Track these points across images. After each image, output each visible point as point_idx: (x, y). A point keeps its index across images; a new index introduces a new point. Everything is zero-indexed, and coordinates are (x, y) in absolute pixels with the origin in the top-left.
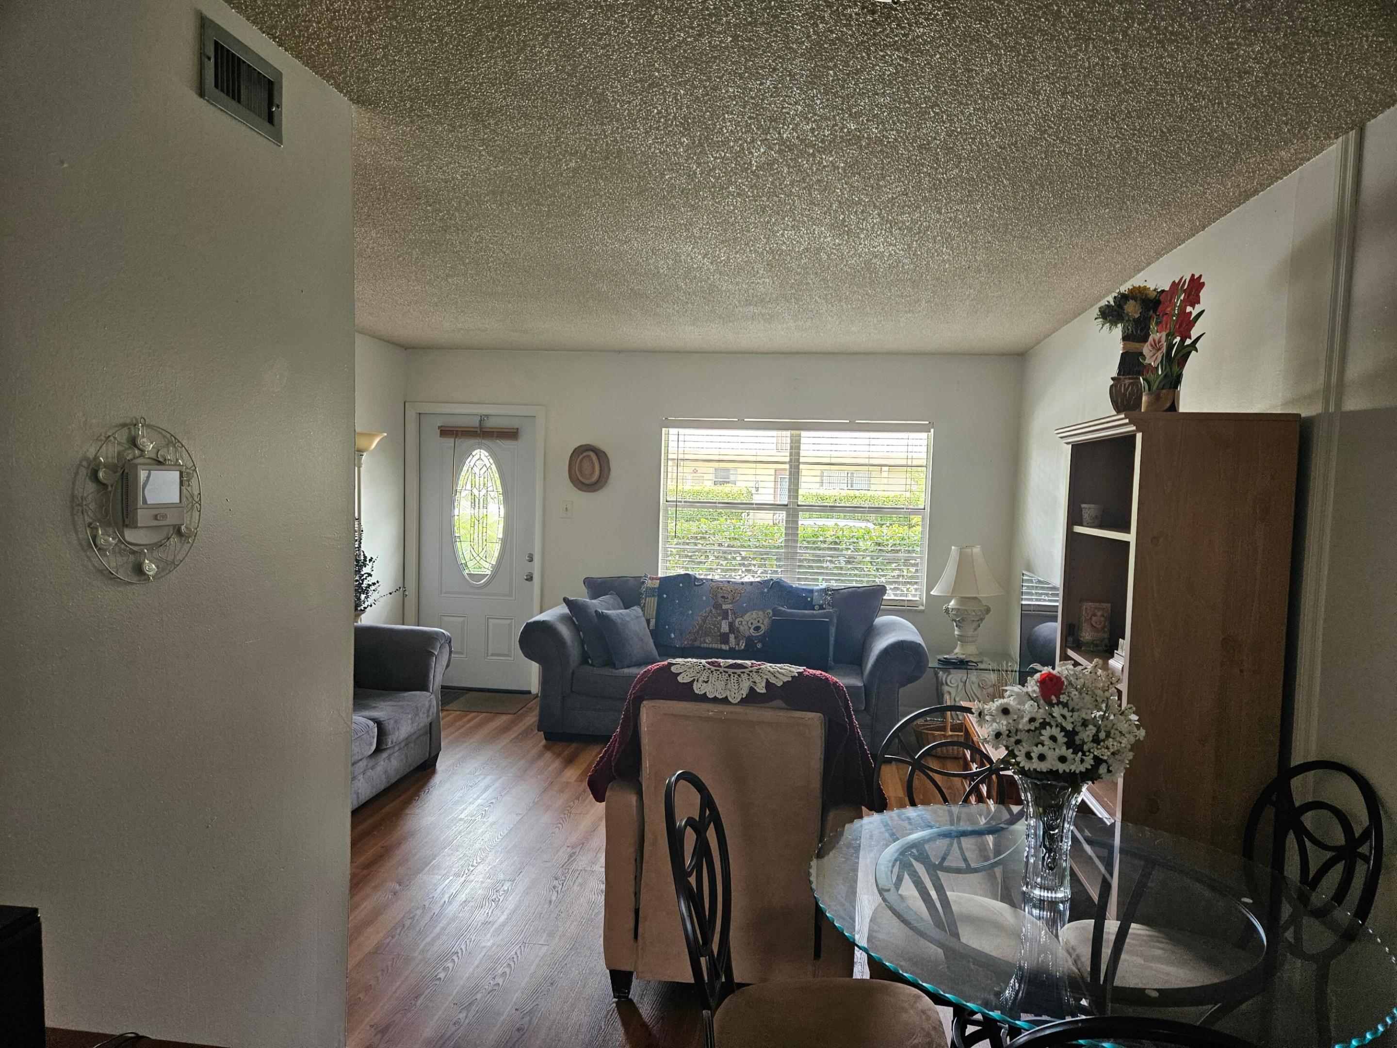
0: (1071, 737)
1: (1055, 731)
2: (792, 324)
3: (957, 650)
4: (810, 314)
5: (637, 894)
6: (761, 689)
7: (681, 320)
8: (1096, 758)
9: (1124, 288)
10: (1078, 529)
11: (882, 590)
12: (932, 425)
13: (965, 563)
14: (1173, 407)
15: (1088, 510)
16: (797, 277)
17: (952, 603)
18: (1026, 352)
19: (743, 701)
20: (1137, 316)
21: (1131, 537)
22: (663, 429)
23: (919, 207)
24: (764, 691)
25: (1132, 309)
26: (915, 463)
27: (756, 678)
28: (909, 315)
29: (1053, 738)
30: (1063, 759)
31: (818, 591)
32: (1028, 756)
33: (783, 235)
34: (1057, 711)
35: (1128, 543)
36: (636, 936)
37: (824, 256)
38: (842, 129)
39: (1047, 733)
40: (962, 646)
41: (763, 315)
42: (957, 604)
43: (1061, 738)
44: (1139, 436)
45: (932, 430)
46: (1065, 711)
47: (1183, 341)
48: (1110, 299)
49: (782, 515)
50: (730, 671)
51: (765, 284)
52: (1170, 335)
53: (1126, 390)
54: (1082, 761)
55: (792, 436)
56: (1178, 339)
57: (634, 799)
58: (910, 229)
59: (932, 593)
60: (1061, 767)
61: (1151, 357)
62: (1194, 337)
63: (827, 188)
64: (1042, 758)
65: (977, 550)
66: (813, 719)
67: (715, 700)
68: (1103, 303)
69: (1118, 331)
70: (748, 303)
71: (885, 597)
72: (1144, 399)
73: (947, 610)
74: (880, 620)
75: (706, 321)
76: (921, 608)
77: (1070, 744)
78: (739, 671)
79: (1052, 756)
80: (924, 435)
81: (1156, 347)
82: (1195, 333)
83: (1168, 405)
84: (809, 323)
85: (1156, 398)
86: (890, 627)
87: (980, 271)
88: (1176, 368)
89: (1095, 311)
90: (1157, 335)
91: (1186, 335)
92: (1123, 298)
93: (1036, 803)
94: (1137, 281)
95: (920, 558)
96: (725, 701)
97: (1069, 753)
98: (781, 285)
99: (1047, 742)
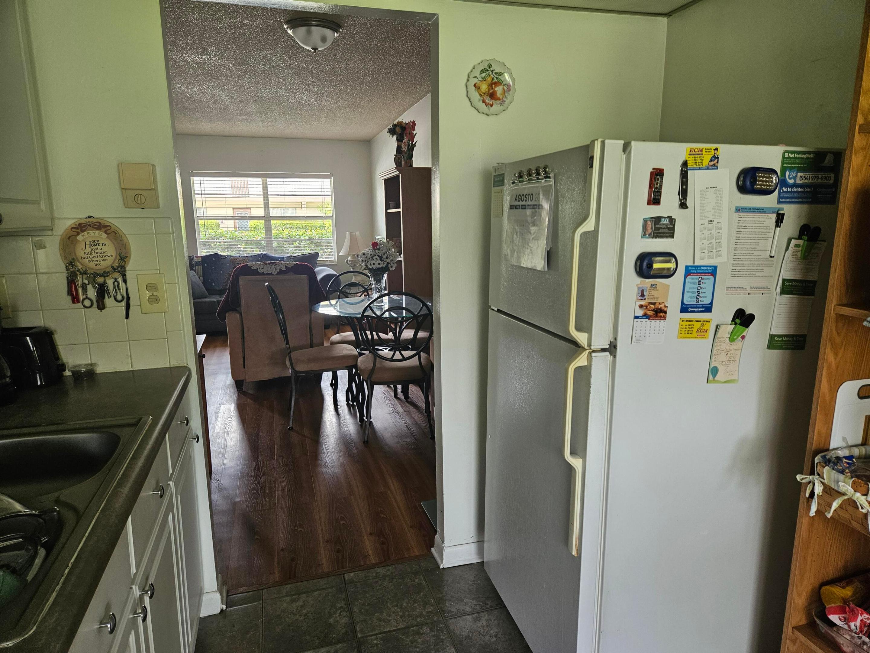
0: (381, 258)
1: (377, 257)
2: (261, 124)
3: (353, 280)
4: (271, 120)
5: (244, 351)
6: (284, 269)
7: (203, 120)
8: (387, 263)
9: (395, 122)
10: (389, 211)
11: (317, 255)
12: (332, 175)
13: (353, 239)
14: (411, 165)
15: (392, 204)
16: (268, 106)
17: (349, 258)
18: (371, 139)
19: (278, 274)
20: (400, 133)
21: (400, 210)
22: (191, 177)
23: (320, 86)
24: (285, 269)
25: (398, 129)
26: (326, 194)
27: (282, 266)
28: (317, 123)
29: (377, 259)
30: (379, 264)
31: (286, 257)
32: (371, 264)
33: (264, 91)
34: (377, 251)
35: (400, 212)
36: (244, 367)
37: (281, 99)
38: (293, 64)
39: (375, 257)
40: (355, 277)
41: (247, 120)
42: (351, 258)
43: (378, 258)
44: (400, 175)
45: (332, 178)
46: (379, 251)
47: (412, 143)
48: (391, 126)
49: (262, 221)
50: (271, 264)
51: (252, 107)
52: (409, 141)
53: (399, 159)
54: (384, 263)
55: (263, 181)
56: (411, 142)
57: (238, 316)
58: (317, 93)
59: (340, 254)
60: (379, 266)
61: (404, 148)
62: (415, 142)
63: (285, 79)
64: (374, 264)
65: (357, 233)
66: (304, 277)
67: (267, 274)
68: (389, 127)
69: (395, 137)
70: (241, 114)
71: (318, 260)
72: (403, 162)
73: (347, 261)
74: (317, 269)
75: (217, 121)
76: (335, 263)
77: (381, 260)
78: (275, 264)
79: (376, 263)
80: (328, 180)
81: (405, 144)
82: (415, 141)
83: (409, 165)
84: (270, 124)
85: (406, 163)
86: (322, 271)
87: (345, 108)
88: (411, 152)
89: (387, 130)
90: (406, 140)
91: (413, 141)
92: (395, 126)
93: (374, 281)
94: (400, 119)
95: (333, 240)
96: (271, 274)
97: (380, 262)
98: (260, 108)
99: (375, 260)
